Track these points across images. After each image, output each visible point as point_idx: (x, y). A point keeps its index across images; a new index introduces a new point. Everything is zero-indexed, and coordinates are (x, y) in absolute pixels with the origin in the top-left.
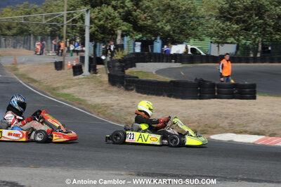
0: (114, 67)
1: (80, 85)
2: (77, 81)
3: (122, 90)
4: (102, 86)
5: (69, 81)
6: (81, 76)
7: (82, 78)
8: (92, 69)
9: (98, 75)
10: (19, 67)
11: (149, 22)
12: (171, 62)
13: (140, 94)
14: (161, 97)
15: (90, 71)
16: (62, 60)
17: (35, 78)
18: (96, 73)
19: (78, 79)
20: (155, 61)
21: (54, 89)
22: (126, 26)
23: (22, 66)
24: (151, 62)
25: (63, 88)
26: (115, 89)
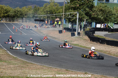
2: (74, 39)
4: (87, 41)
11: (96, 16)
18: (80, 36)
19: (74, 38)
22: (87, 18)
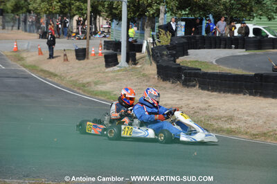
0: (162, 55)
1: (117, 80)
2: (111, 74)
3: (179, 86)
4: (148, 81)
5: (102, 75)
6: (116, 68)
7: (119, 71)
8: (131, 58)
9: (138, 66)
10: (24, 55)
12: (231, 48)
13: (206, 92)
14: (241, 96)
15: (127, 61)
16: (85, 47)
17: (52, 70)
18: (135, 64)
19: (112, 72)
20: (210, 47)
21: (84, 86)
23: (30, 54)
24: (204, 48)
25: (96, 84)
26: (168, 85)
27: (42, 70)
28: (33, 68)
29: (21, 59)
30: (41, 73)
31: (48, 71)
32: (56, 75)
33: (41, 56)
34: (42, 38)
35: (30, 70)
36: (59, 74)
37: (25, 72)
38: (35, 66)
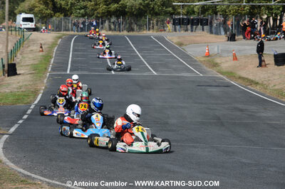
23: (224, 60)
27: (240, 78)
28: (230, 74)
29: (215, 65)
30: (240, 81)
31: (247, 79)
32: (257, 83)
33: (236, 61)
34: (230, 41)
35: (228, 77)
36: (260, 82)
37: (223, 79)
38: (231, 73)
